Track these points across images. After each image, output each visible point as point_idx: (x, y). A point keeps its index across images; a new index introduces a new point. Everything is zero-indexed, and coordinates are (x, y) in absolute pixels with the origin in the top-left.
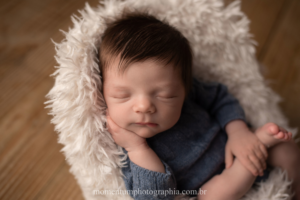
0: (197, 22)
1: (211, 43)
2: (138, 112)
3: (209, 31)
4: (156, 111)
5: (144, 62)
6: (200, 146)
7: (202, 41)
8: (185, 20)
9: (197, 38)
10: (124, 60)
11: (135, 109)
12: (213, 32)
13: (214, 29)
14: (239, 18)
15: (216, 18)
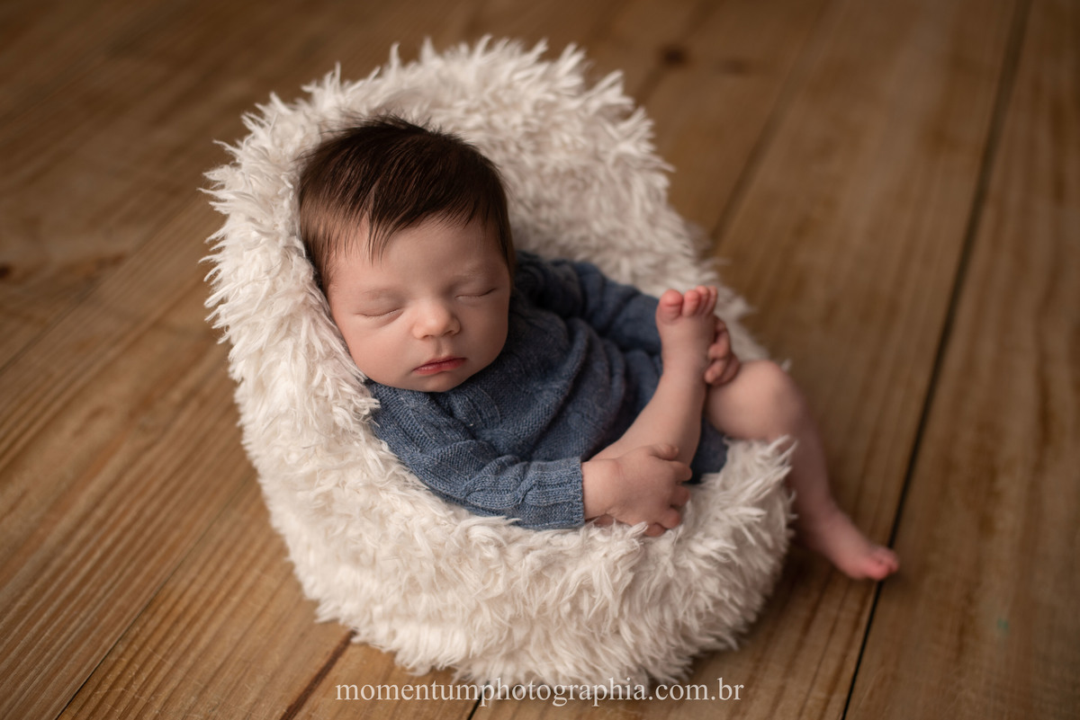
0: (526, 124)
1: (562, 169)
2: (426, 337)
3: (556, 142)
4: (461, 330)
5: (421, 227)
6: (551, 390)
7: (541, 166)
8: (497, 119)
9: (529, 160)
10: (380, 228)
11: (419, 332)
12: (564, 145)
13: (567, 138)
14: (626, 116)
15: (568, 113)
